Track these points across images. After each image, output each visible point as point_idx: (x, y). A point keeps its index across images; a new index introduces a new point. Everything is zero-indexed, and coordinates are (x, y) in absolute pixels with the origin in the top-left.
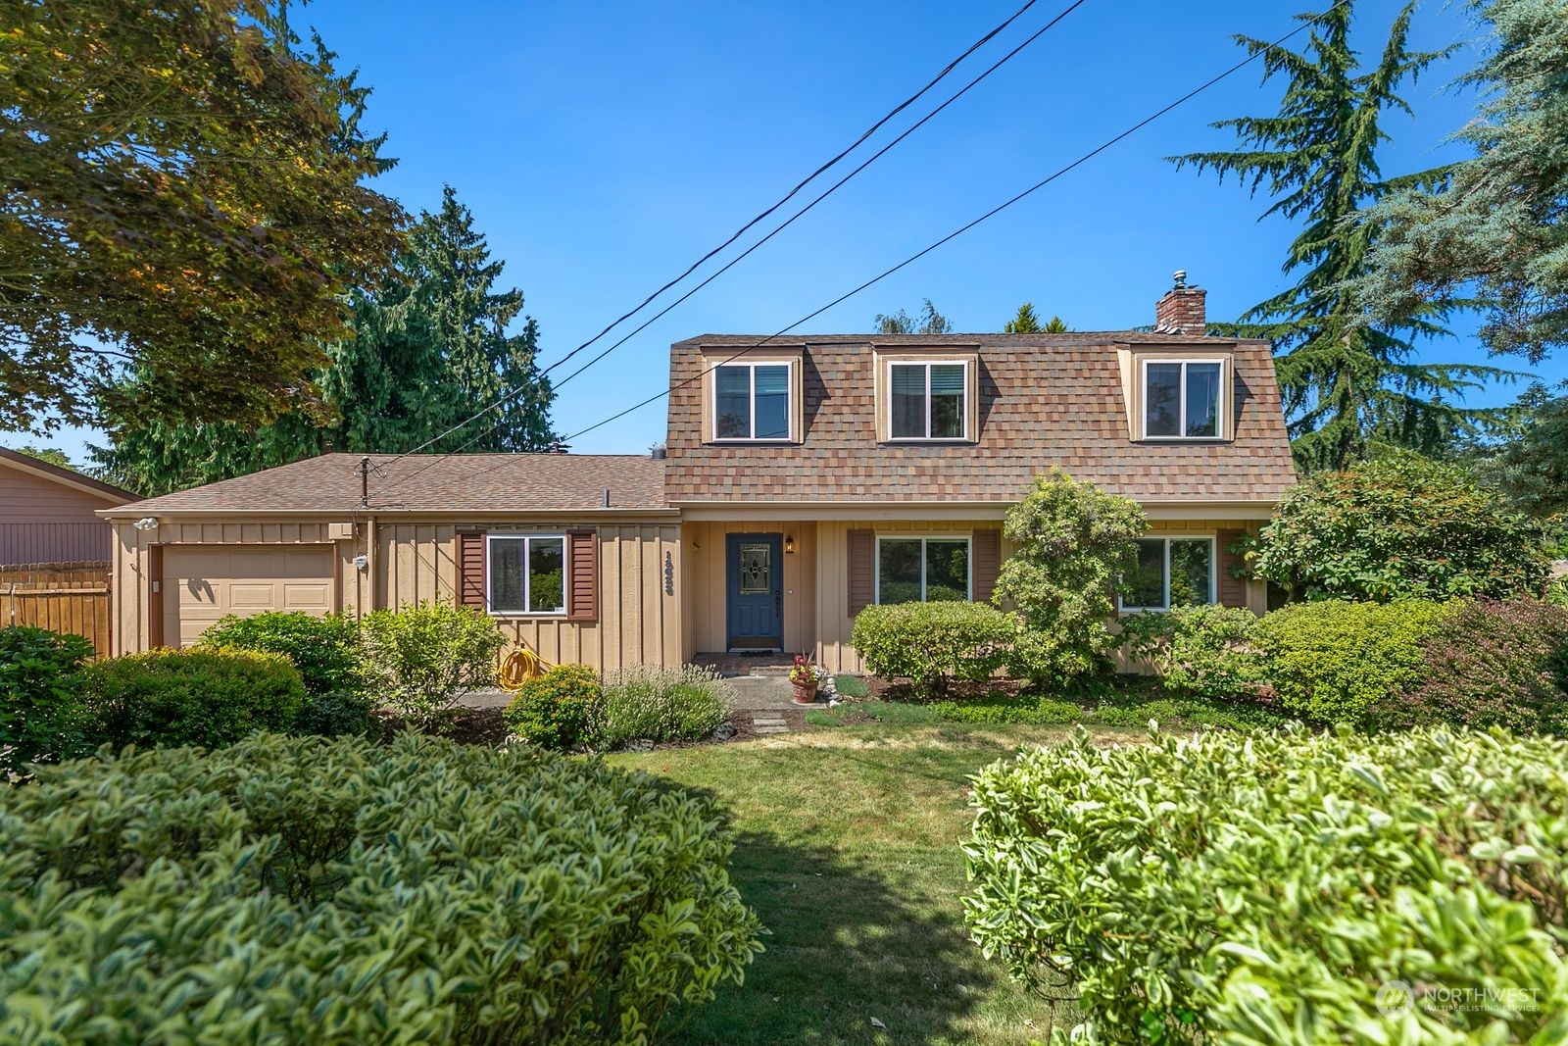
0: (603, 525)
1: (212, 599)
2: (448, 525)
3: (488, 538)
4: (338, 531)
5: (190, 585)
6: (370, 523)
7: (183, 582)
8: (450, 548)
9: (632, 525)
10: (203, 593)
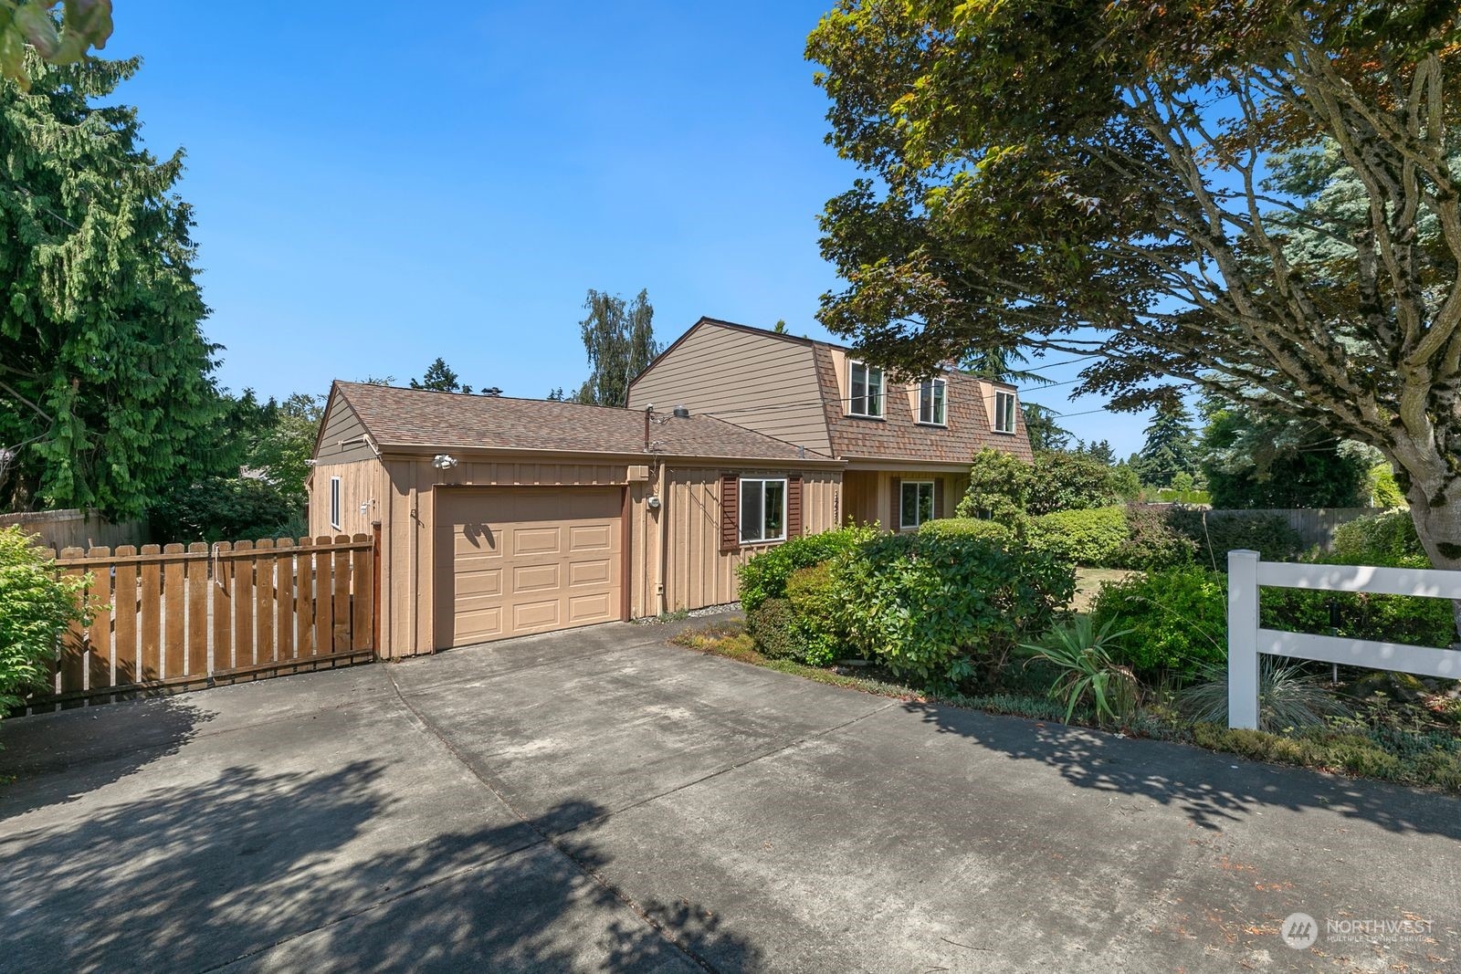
0: (806, 471)
1: (493, 545)
2: (713, 469)
3: (741, 480)
4: (636, 473)
5: (466, 532)
6: (662, 466)
7: (459, 528)
8: (716, 488)
9: (820, 472)
10: (482, 539)
